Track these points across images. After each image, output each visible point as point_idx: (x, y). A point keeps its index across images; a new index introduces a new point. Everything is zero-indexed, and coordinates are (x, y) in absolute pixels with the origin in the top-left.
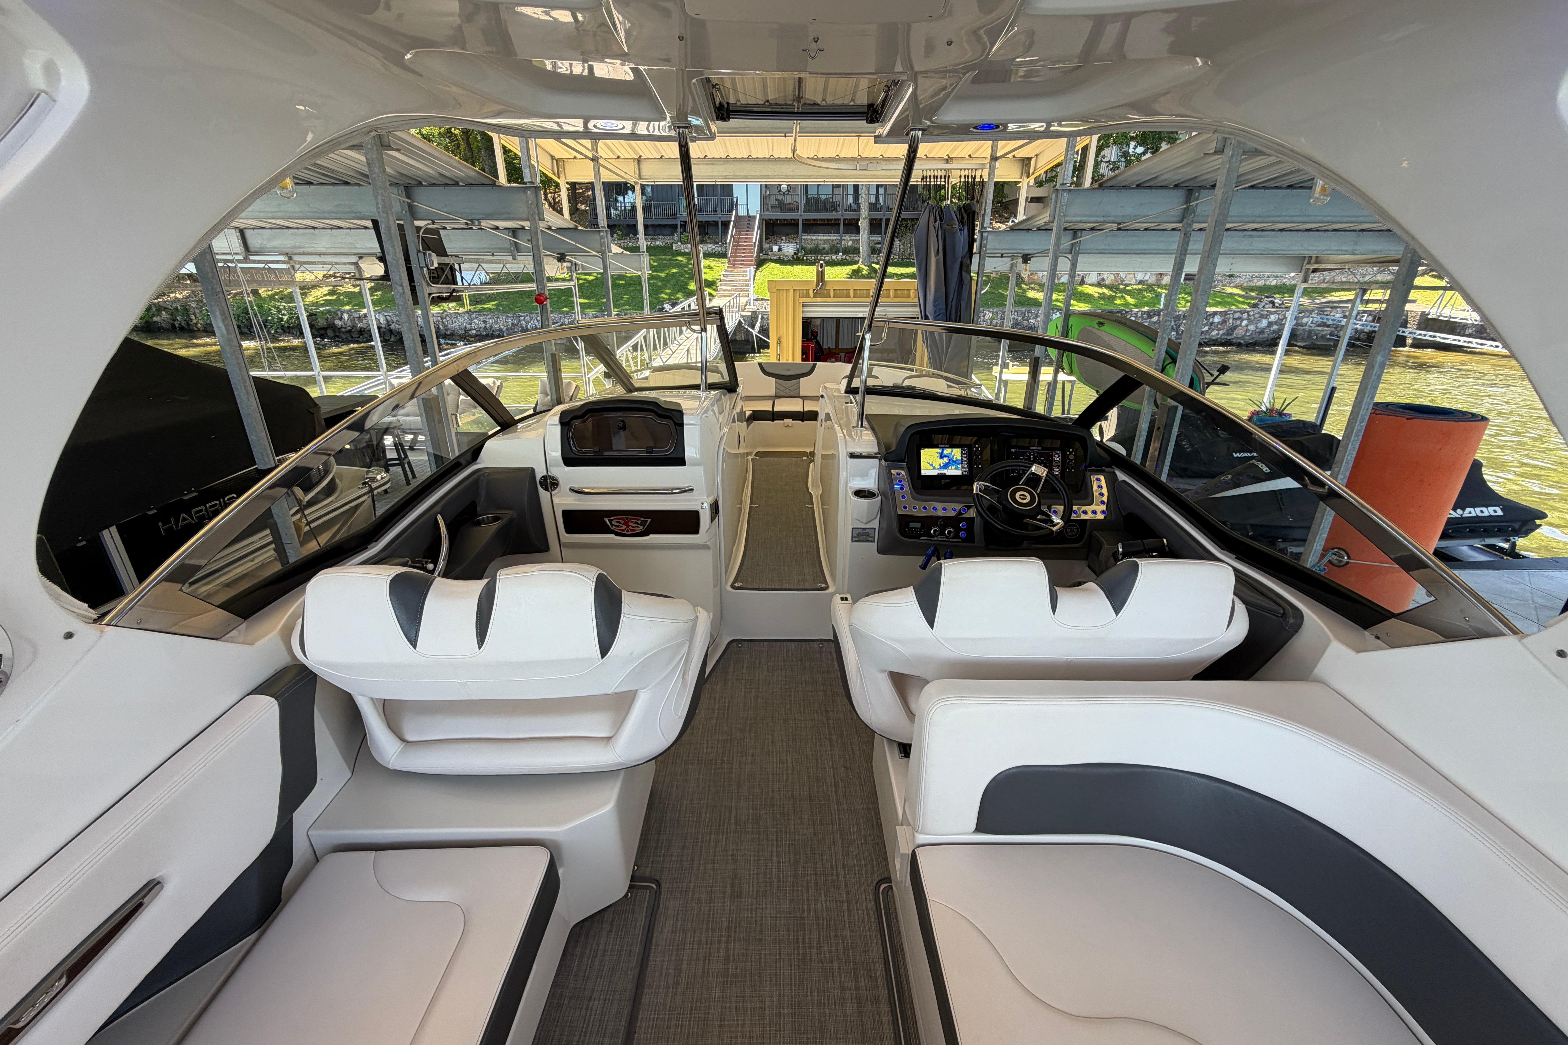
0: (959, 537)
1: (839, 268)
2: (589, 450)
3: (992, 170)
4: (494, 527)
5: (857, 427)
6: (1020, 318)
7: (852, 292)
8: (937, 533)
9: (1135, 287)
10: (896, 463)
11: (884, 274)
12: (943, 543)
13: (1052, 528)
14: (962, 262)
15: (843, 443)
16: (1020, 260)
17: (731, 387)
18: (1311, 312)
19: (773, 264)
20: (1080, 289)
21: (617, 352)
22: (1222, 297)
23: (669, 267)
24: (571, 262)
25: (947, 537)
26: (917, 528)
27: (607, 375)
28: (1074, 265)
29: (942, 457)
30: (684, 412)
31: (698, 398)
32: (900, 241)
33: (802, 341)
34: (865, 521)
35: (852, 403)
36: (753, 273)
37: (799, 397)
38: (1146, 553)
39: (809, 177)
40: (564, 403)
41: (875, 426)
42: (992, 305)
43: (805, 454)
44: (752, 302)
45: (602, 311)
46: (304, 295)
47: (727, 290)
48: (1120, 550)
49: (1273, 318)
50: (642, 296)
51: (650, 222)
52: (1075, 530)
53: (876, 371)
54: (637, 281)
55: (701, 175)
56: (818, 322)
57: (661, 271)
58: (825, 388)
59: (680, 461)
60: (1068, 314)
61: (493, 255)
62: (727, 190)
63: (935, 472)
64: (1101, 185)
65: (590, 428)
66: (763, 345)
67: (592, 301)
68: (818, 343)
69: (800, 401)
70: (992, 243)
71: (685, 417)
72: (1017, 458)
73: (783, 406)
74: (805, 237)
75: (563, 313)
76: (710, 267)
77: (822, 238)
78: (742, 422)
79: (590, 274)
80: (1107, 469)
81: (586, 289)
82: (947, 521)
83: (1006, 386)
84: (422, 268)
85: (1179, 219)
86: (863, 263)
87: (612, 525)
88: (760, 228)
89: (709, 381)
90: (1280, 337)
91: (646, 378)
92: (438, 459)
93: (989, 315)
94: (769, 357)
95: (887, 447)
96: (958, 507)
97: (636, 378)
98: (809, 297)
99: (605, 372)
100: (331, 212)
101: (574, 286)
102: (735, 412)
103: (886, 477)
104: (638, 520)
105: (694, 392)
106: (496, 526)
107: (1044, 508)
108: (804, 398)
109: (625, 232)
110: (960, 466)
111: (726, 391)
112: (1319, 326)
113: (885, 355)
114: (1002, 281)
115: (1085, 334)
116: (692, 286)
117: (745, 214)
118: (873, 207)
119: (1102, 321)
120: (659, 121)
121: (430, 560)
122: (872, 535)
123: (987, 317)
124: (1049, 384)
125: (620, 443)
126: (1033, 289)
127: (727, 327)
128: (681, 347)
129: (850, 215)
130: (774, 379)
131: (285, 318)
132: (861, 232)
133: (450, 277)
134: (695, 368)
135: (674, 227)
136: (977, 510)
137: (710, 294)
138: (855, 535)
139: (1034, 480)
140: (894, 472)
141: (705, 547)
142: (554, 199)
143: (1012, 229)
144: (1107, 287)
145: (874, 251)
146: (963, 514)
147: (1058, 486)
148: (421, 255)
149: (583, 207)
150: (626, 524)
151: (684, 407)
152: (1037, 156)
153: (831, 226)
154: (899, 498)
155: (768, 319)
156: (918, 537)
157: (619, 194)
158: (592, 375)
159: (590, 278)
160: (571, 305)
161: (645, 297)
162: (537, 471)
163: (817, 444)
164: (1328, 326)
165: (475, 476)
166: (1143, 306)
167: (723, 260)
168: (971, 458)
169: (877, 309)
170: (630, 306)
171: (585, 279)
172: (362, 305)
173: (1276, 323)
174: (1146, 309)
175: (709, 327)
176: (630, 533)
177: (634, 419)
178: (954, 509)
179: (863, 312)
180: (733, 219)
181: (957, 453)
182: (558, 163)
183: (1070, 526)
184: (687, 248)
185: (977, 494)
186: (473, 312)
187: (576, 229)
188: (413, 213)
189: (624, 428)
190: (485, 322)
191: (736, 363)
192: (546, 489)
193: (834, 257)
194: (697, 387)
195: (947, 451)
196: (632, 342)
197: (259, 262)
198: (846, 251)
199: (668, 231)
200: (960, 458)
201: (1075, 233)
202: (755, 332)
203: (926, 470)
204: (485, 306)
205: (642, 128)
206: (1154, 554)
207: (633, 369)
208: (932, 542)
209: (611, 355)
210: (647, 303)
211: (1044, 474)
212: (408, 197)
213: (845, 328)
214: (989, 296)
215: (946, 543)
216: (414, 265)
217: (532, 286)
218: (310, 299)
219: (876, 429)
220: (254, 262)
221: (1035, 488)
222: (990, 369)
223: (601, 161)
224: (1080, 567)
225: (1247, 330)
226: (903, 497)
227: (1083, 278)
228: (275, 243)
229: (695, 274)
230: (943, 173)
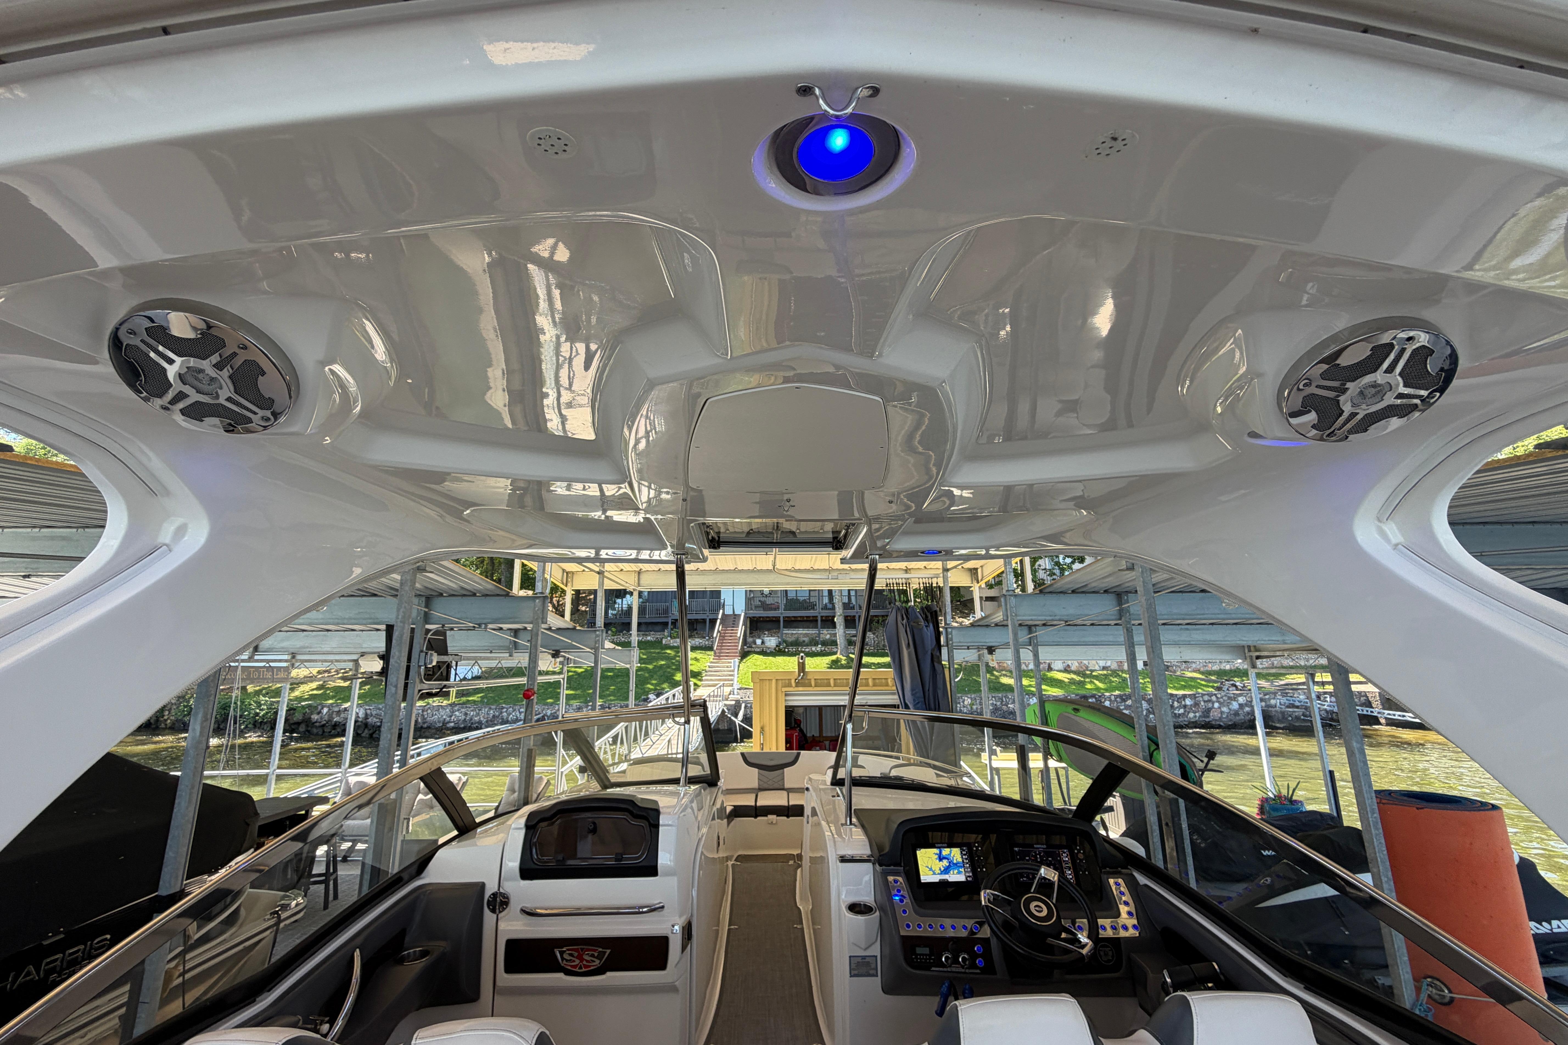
0: (976, 967)
1: (819, 658)
2: (550, 860)
3: (945, 579)
4: (420, 965)
5: (846, 824)
6: (998, 703)
7: (832, 682)
8: (949, 961)
9: (1100, 672)
10: (892, 867)
11: (860, 665)
12: (959, 975)
13: (1081, 951)
14: (932, 655)
15: (832, 844)
16: (986, 651)
17: (711, 781)
18: (1275, 694)
19: (757, 656)
20: (1050, 674)
21: (596, 744)
22: (1186, 681)
23: (657, 659)
24: (564, 657)
25: (963, 967)
26: (926, 955)
27: (582, 770)
28: (1036, 655)
29: (941, 858)
30: (661, 810)
31: (677, 794)
32: (874, 634)
33: (786, 730)
34: (863, 946)
35: (838, 796)
36: (737, 664)
37: (783, 789)
38: (1197, 984)
39: (788, 584)
40: (531, 803)
41: (865, 823)
42: (969, 692)
43: (791, 857)
44: (736, 691)
45: (586, 702)
46: (292, 690)
47: (711, 680)
48: (1169, 980)
49: (1241, 700)
50: (628, 687)
51: (643, 621)
52: (1110, 953)
53: (862, 760)
54: (625, 673)
55: (693, 583)
56: (801, 710)
57: (650, 663)
58: (810, 779)
59: (650, 870)
60: (1043, 701)
61: (491, 652)
62: (716, 594)
63: (936, 879)
64: (1041, 591)
65: (556, 833)
66: (747, 735)
67: (578, 692)
68: (801, 731)
69: (785, 793)
70: (956, 637)
71: (661, 817)
72: (1022, 859)
73: (767, 799)
74: (786, 631)
75: (547, 704)
76: (696, 659)
77: (801, 633)
78: (722, 819)
79: (580, 667)
80: (1124, 871)
81: (575, 681)
82: (958, 945)
83: (998, 774)
84: (420, 667)
85: (1118, 617)
86: (841, 654)
87: (563, 959)
88: (744, 624)
89: (689, 774)
90: (1254, 719)
91: (624, 772)
92: (376, 872)
93: (968, 701)
94: (751, 747)
95: (880, 848)
96: (969, 923)
97: (612, 771)
98: (791, 686)
99: (580, 767)
100: (350, 618)
101: (563, 679)
102: (715, 809)
103: (883, 886)
104: (595, 950)
105: (671, 788)
106: (422, 964)
107: (1067, 923)
108: (789, 791)
109: (619, 628)
110: (962, 870)
111: (705, 785)
112: (1288, 707)
113: (870, 742)
114: (972, 669)
115: (1063, 721)
116: (678, 677)
117: (731, 613)
118: (847, 606)
119: (1076, 707)
120: (661, 550)
121: (327, 1019)
122: (873, 966)
123: (966, 703)
124: (1041, 771)
125: (586, 849)
126: (1005, 675)
127: (710, 716)
128: (662, 738)
129: (826, 613)
130: (757, 770)
131: (262, 713)
132: (838, 626)
133: (445, 674)
134: (675, 760)
135: (665, 624)
136: (991, 929)
137: (695, 684)
138: (853, 966)
139: (1046, 886)
140: (891, 878)
141: (672, 989)
142: (558, 602)
143: (972, 625)
144: (1075, 673)
145: (850, 643)
146: (975, 934)
147: (1076, 895)
148: (423, 655)
149: (583, 608)
150: (580, 958)
151: (661, 804)
152: (982, 567)
153: (811, 622)
154: (899, 912)
155: (751, 707)
156: (928, 969)
157: (618, 597)
158: (565, 769)
159: (580, 670)
160: (557, 697)
161: (631, 688)
162: (488, 887)
163: (804, 846)
164: (1297, 707)
165: (415, 895)
166: (1114, 691)
167: (709, 653)
168: (973, 860)
169: (857, 697)
170: (614, 696)
171: (574, 672)
172: (347, 699)
173: (1246, 705)
174: (1117, 693)
175: (692, 718)
176: (584, 970)
177: (604, 820)
178: (965, 927)
179: (843, 700)
180: (720, 617)
181: (956, 854)
182: (568, 574)
183: (1102, 946)
184: (676, 642)
185: (987, 906)
186: (456, 705)
187: (574, 629)
188: (427, 618)
189: (594, 831)
190: (466, 714)
191: (717, 753)
192: (493, 911)
193: (814, 649)
194: (676, 781)
195: (946, 852)
196: (613, 733)
197: (262, 661)
198: (824, 643)
199: (659, 627)
200: (960, 860)
201: (1030, 628)
202: (738, 721)
203: (927, 876)
204: (471, 699)
205: (645, 555)
206: (1210, 985)
207: (610, 762)
208: (946, 975)
209: (591, 747)
210: (632, 695)
211: (1056, 878)
212: (427, 606)
213: (827, 717)
214: (963, 683)
215: (962, 975)
216: (413, 664)
217: (523, 680)
218: (297, 693)
219: (866, 826)
220: (257, 661)
221: (1050, 897)
222: (979, 756)
223: (606, 574)
224: (1129, 1007)
225: (1222, 713)
226: (905, 912)
227: (1049, 665)
228: (285, 644)
229: (683, 666)
230: (904, 581)
